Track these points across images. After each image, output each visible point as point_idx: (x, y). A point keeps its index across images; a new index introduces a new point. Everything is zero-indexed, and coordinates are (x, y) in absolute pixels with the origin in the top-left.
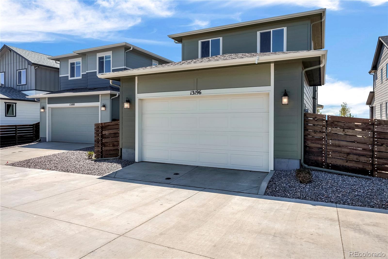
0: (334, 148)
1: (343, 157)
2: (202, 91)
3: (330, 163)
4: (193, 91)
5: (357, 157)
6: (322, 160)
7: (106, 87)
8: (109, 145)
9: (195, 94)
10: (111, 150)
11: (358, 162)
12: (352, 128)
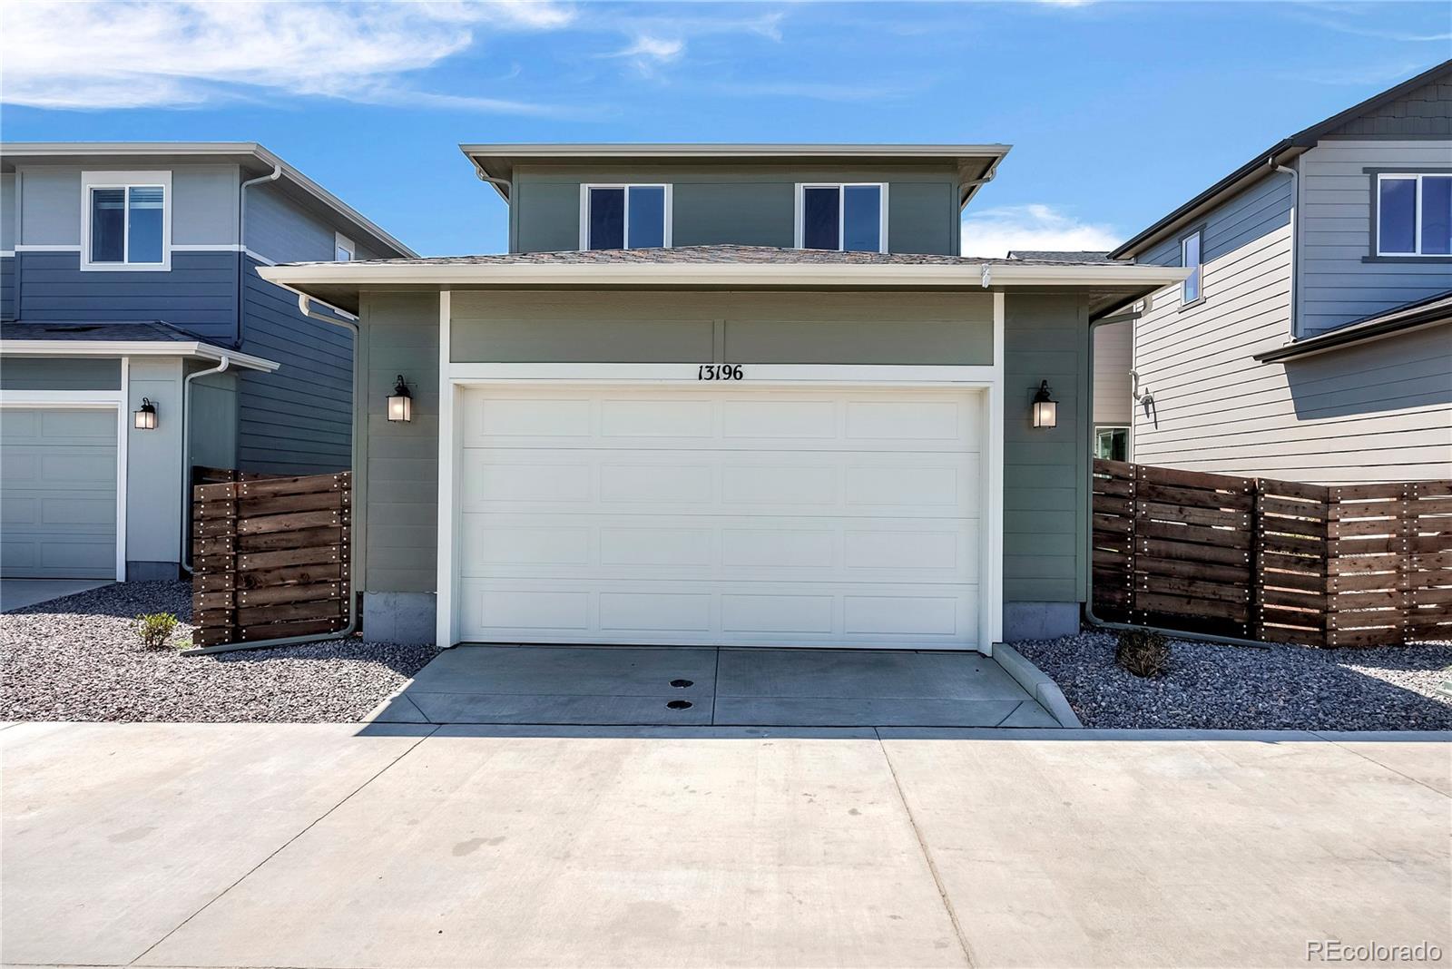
0: (1154, 565)
1: (1179, 588)
2: (745, 368)
3: (1145, 607)
4: (707, 367)
5: (1212, 586)
6: (1124, 600)
7: (136, 326)
8: (281, 583)
9: (718, 378)
10: (288, 603)
11: (1217, 601)
12: (1199, 504)
